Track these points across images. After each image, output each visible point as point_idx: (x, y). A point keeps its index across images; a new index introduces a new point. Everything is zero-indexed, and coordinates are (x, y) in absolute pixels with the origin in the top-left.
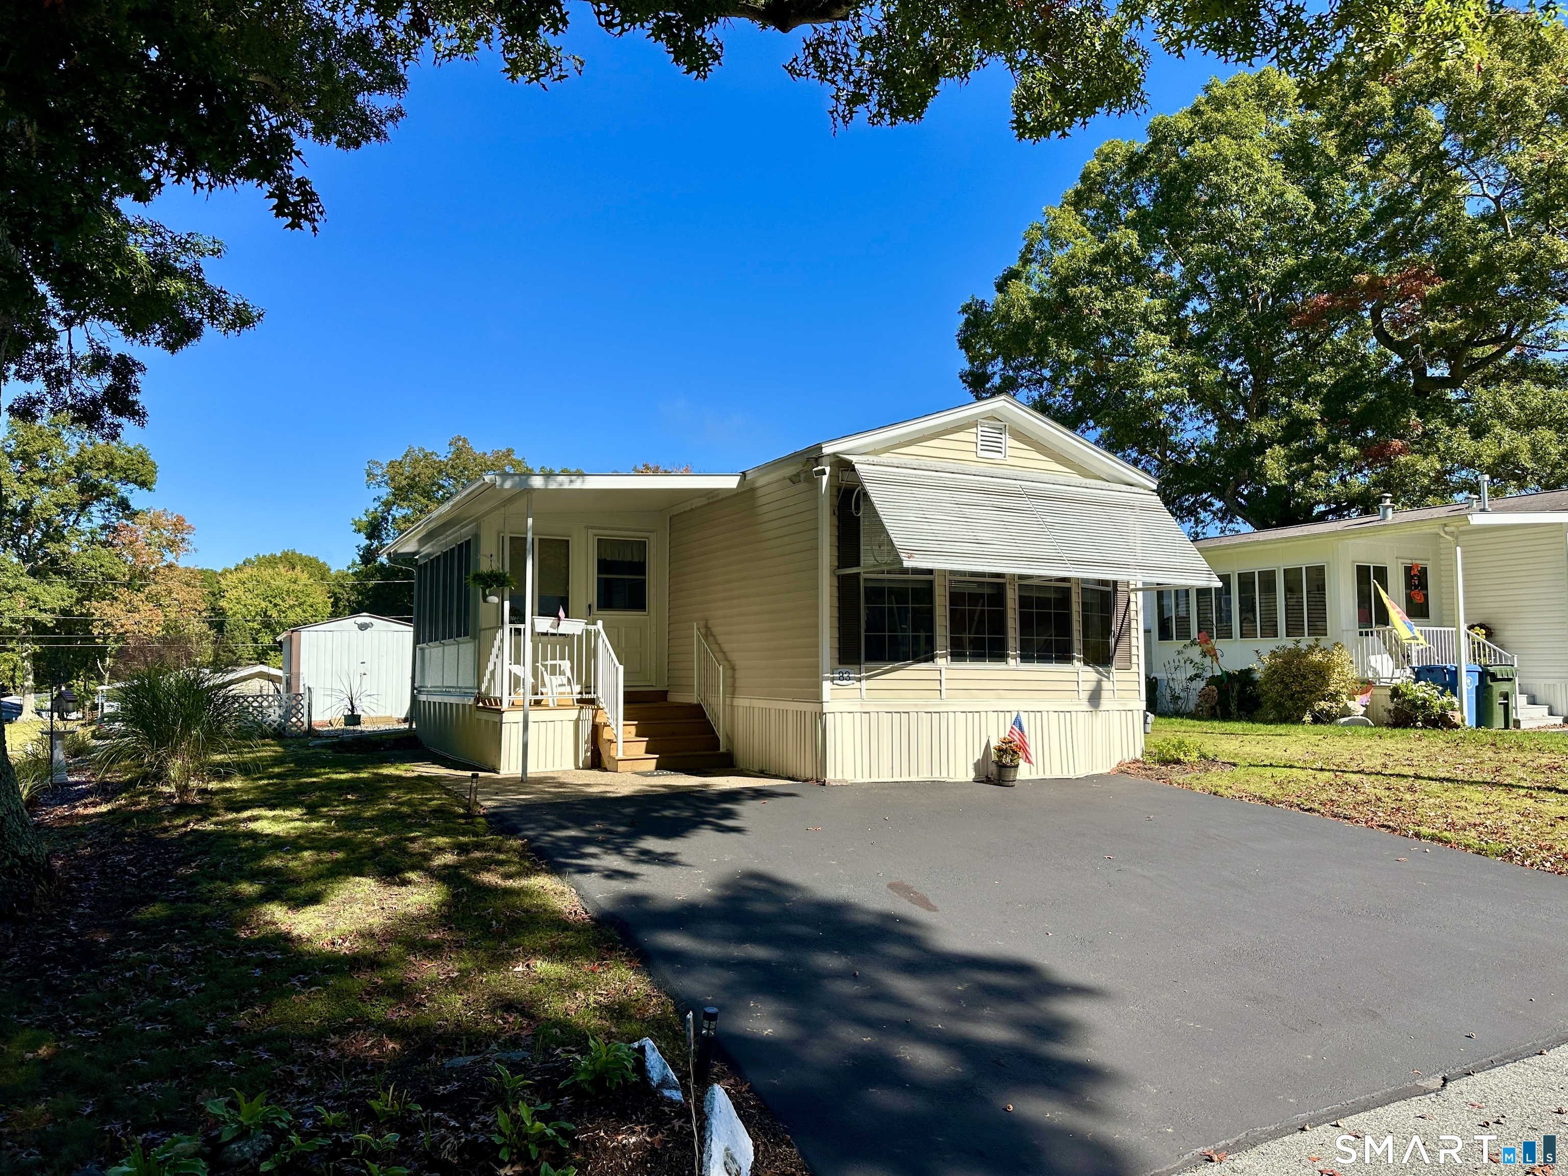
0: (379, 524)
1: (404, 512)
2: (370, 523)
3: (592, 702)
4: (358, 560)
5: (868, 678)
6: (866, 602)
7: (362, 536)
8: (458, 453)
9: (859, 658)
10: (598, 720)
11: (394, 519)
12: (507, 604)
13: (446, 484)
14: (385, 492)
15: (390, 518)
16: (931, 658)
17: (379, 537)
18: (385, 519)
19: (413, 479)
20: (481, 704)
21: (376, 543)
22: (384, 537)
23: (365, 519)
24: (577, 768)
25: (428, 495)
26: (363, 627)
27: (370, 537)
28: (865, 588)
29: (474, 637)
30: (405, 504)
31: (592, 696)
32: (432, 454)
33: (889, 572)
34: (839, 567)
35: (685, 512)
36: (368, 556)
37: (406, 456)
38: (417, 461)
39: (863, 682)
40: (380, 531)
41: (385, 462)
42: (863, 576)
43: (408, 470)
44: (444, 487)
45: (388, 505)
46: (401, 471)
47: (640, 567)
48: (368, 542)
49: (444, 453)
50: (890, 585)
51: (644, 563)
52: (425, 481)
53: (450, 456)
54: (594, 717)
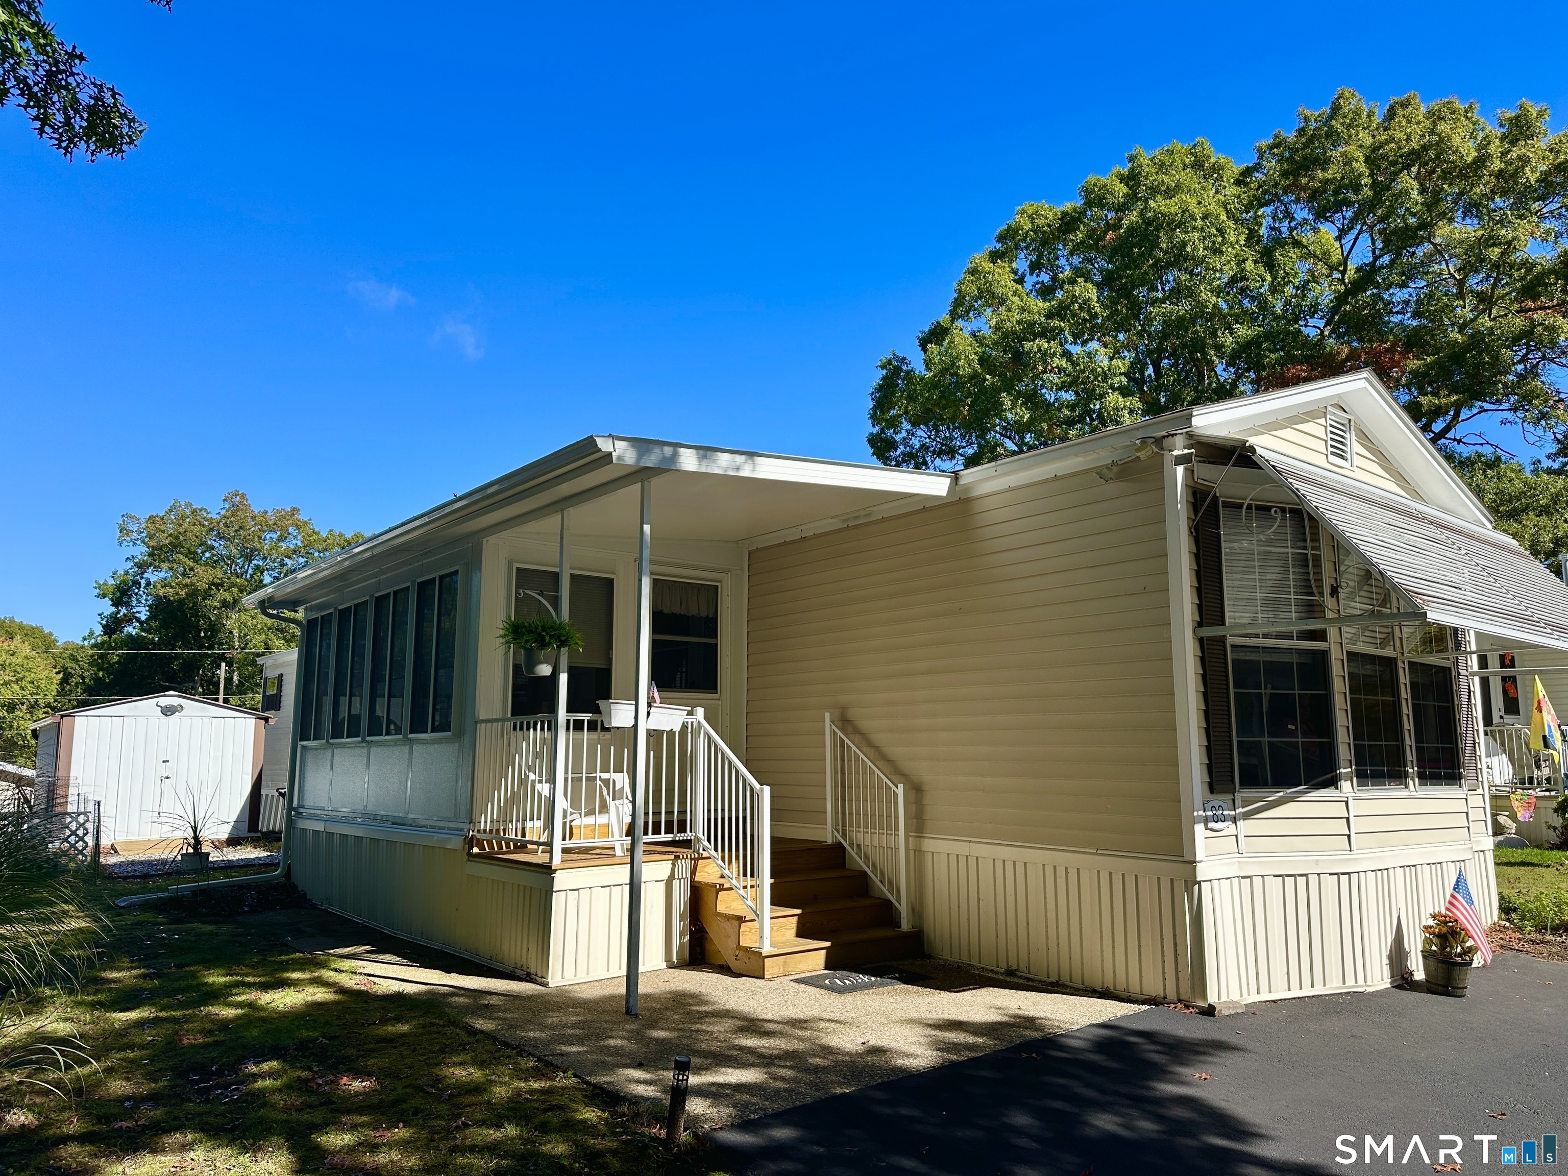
0: (129, 589)
1: (162, 575)
2: (118, 587)
3: (687, 844)
4: (99, 630)
5: (1247, 816)
6: (1235, 687)
7: (107, 602)
8: (235, 510)
9: (1233, 781)
10: (697, 878)
11: (148, 584)
12: (563, 678)
13: (216, 545)
14: (140, 551)
15: (143, 582)
16: (1333, 782)
17: (128, 604)
18: (137, 584)
19: (177, 538)
20: (476, 850)
21: (124, 611)
22: (134, 603)
23: (111, 582)
24: (671, 966)
25: (192, 555)
26: (168, 711)
27: (117, 603)
28: (1233, 660)
29: (459, 735)
30: (165, 566)
31: (688, 835)
32: (201, 510)
33: (1265, 636)
34: (1200, 624)
35: (785, 543)
36: (112, 626)
37: (171, 511)
38: (183, 518)
39: (1240, 823)
40: (130, 597)
41: (144, 516)
42: (1230, 640)
43: (170, 528)
44: (213, 548)
45: (142, 567)
46: (163, 528)
47: (710, 626)
48: (113, 609)
49: (215, 509)
50: (1268, 658)
51: (714, 620)
52: (192, 541)
53: (223, 512)
54: (693, 872)
